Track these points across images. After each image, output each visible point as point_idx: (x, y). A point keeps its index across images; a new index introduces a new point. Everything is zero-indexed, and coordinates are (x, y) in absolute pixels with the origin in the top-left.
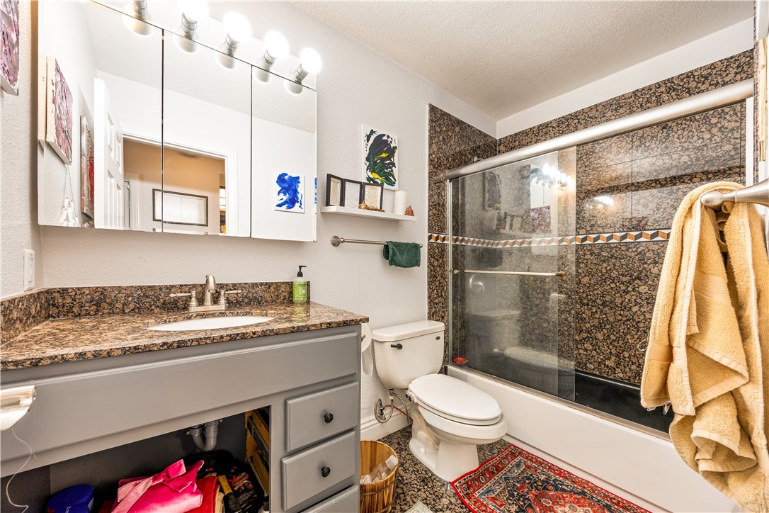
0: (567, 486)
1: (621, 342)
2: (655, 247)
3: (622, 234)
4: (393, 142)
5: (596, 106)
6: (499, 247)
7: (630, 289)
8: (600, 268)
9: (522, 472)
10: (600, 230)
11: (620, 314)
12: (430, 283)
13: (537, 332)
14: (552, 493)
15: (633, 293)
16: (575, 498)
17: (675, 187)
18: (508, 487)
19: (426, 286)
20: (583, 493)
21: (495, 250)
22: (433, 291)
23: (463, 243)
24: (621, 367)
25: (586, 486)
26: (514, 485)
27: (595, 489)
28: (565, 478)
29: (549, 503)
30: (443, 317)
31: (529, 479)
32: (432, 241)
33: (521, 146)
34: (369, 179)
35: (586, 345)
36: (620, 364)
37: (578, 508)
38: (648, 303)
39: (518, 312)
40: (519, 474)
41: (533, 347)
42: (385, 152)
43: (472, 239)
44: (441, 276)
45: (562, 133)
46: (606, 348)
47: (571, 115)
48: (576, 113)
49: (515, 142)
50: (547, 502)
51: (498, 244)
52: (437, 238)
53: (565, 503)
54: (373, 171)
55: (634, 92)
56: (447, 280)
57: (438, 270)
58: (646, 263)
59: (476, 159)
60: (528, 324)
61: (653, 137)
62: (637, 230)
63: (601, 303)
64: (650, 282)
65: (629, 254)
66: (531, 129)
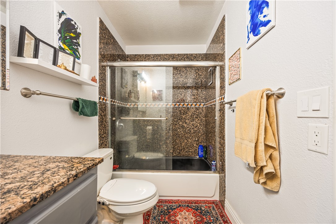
0: (174, 206)
1: (175, 143)
2: (184, 109)
3: (175, 104)
4: (79, 28)
5: (167, 55)
6: (127, 106)
7: (177, 123)
8: (168, 116)
9: (158, 210)
10: (168, 102)
11: (174, 133)
12: (100, 126)
13: (145, 144)
14: (172, 213)
15: (178, 125)
16: (179, 209)
17: (189, 90)
18: (157, 222)
19: (98, 128)
20: (180, 206)
21: (126, 107)
22: (101, 130)
23: (114, 103)
24: (175, 152)
25: (179, 202)
26: (159, 219)
27: (181, 201)
28: (172, 203)
29: (174, 218)
30: (106, 145)
31: (162, 212)
32: (101, 100)
33: (137, 60)
34: (60, 47)
35: (164, 146)
36: (174, 151)
37: (182, 213)
38: (182, 128)
39: (137, 137)
40: (158, 212)
41: (144, 151)
42: (73, 33)
43: (118, 101)
44: (105, 121)
45: (154, 60)
46: (170, 146)
47: (158, 54)
48: (160, 54)
49: (135, 58)
50: (173, 218)
51: (127, 105)
52: (103, 99)
53: (178, 214)
54: (64, 43)
55: (178, 54)
56: (108, 123)
57: (104, 118)
58: (181, 114)
59: (119, 60)
60: (141, 142)
61: (183, 72)
62: (179, 103)
63: (168, 129)
64: (182, 121)
65: (177, 111)
66: (142, 55)
